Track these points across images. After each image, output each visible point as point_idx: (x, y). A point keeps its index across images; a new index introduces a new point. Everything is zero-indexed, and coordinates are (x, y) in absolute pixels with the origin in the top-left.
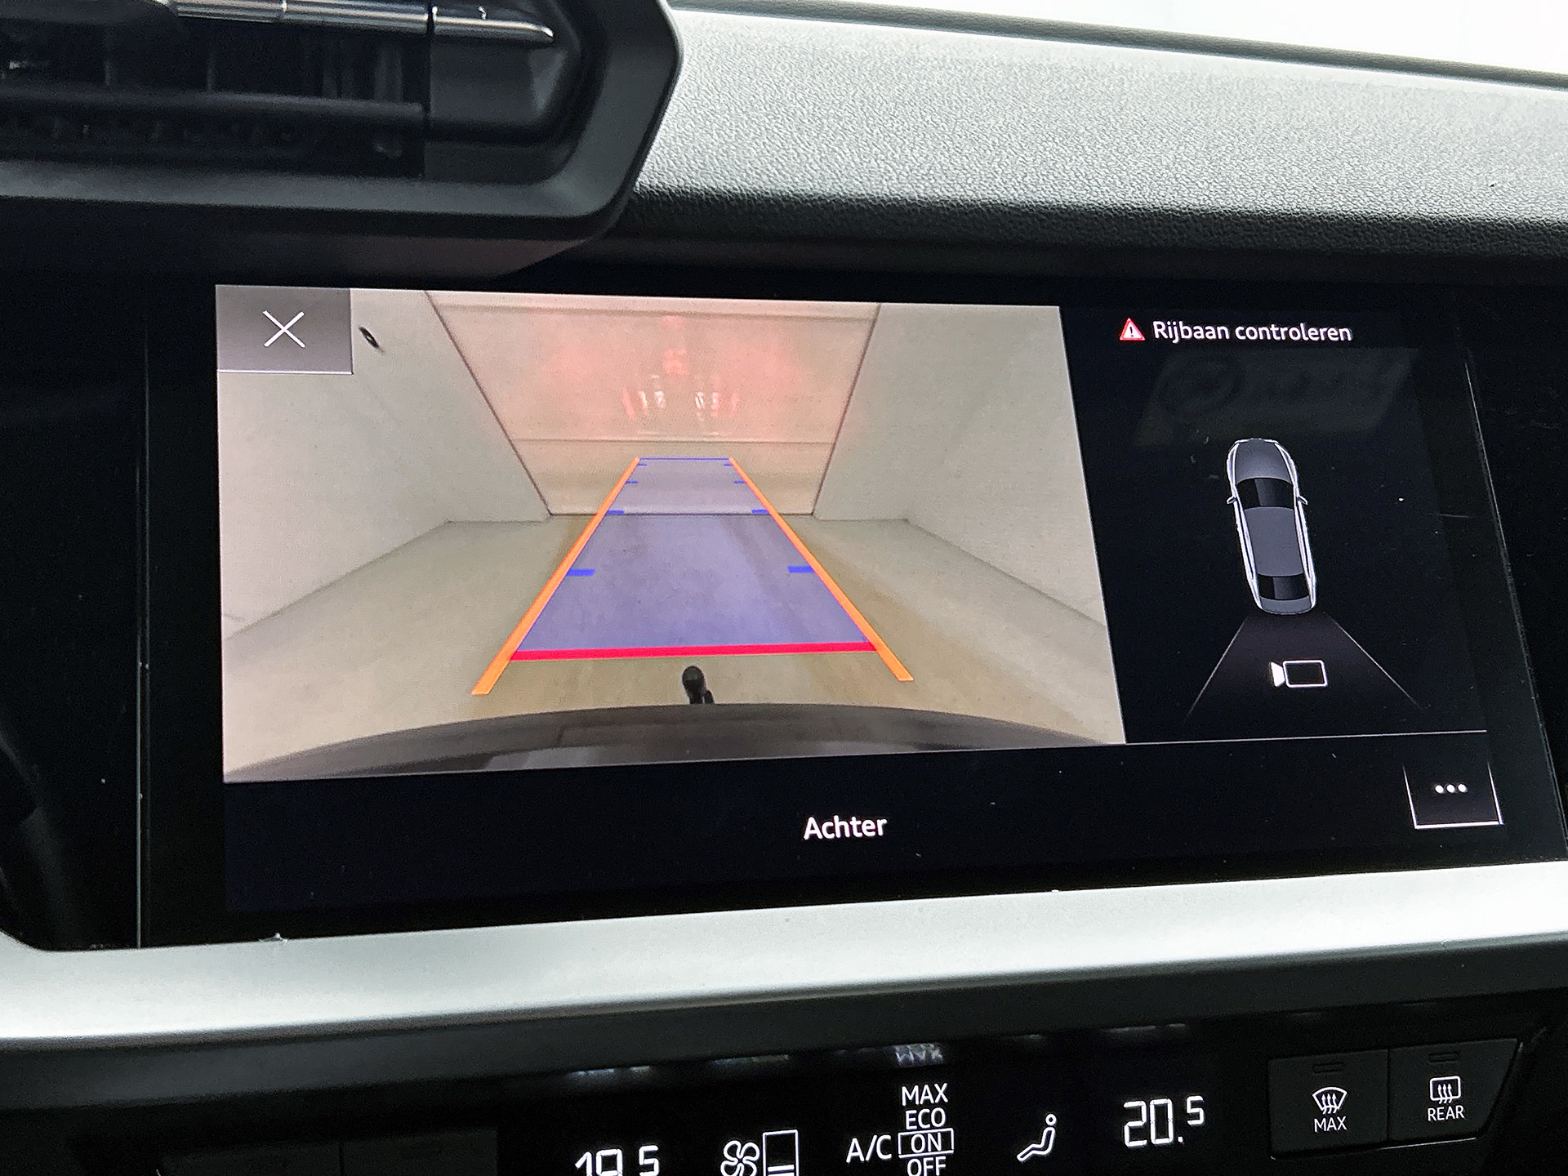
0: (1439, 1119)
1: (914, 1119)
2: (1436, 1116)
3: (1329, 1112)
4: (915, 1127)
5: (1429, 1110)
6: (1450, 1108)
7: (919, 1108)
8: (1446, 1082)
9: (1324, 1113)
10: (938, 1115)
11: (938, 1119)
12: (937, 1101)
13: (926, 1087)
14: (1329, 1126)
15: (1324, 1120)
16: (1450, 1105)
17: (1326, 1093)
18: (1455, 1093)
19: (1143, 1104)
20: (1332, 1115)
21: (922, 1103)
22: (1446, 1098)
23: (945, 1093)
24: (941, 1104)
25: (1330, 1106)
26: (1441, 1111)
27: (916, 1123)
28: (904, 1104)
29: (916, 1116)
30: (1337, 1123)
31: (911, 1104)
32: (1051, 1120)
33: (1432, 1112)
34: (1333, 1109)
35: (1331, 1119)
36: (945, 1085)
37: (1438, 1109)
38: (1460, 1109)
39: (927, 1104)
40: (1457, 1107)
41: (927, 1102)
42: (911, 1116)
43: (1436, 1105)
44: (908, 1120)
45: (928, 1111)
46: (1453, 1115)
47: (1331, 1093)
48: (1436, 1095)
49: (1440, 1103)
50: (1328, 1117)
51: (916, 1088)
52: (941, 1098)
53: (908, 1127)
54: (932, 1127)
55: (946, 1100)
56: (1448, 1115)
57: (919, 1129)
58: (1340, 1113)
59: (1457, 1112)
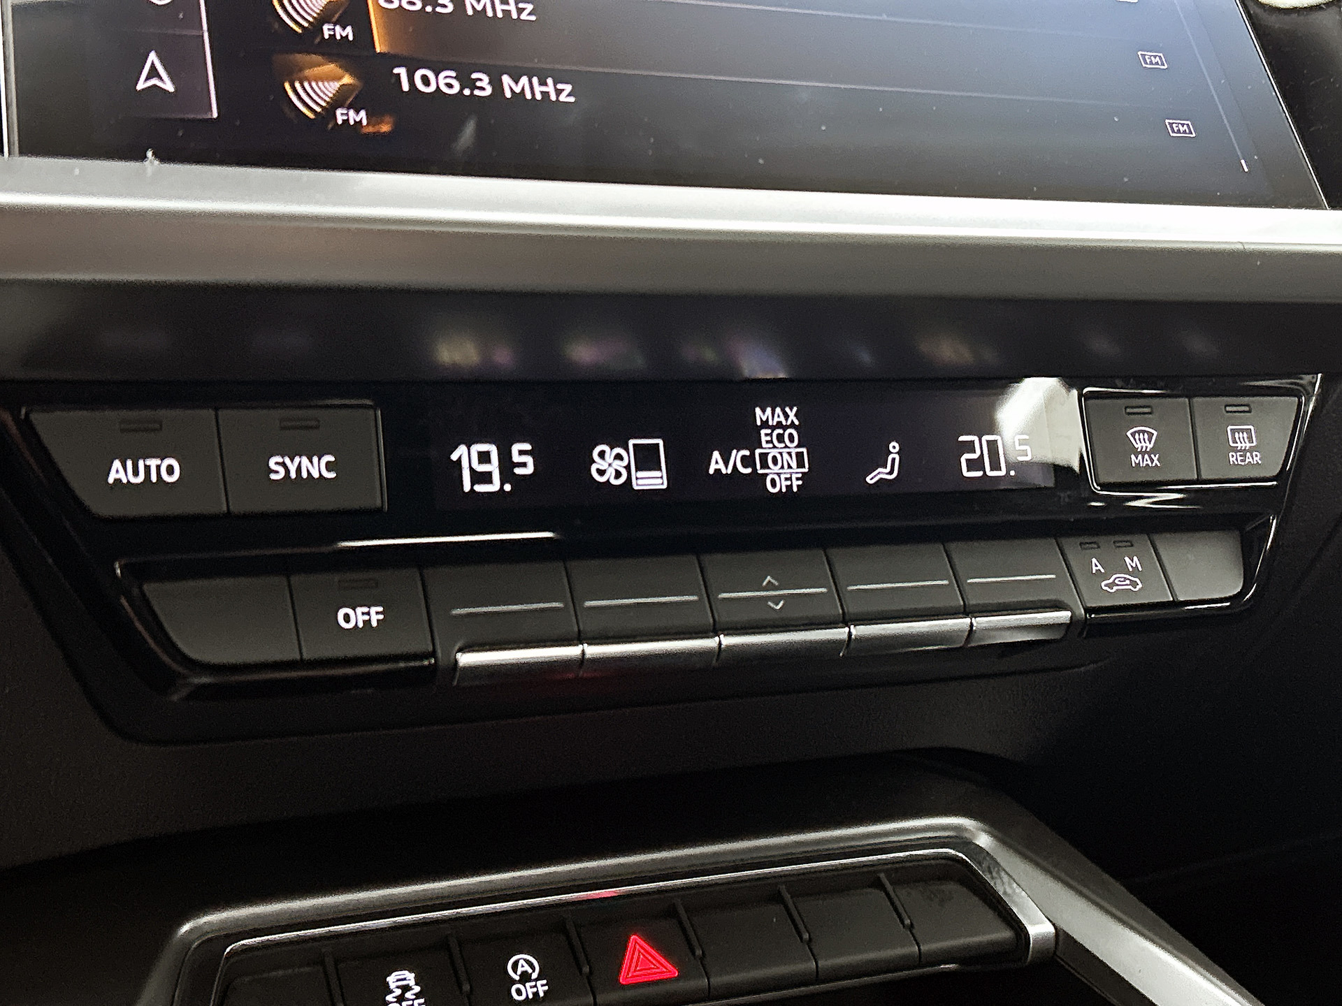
0: (1240, 463)
1: (769, 438)
2: (1237, 460)
3: (1144, 450)
4: (771, 445)
5: (1230, 454)
6: (1248, 454)
7: (773, 428)
8: (1242, 431)
9: (1139, 450)
10: (791, 436)
11: (792, 440)
12: (789, 423)
13: (778, 410)
14: (1145, 463)
15: (1140, 456)
16: (1248, 451)
17: (1139, 432)
18: (1251, 440)
19: (975, 438)
20: (1146, 452)
21: (775, 424)
22: (1244, 445)
23: (796, 415)
24: (792, 425)
25: (1143, 444)
26: (1241, 456)
27: (771, 442)
28: (759, 423)
29: (771, 435)
30: (1152, 461)
31: (765, 424)
32: (894, 447)
33: (1233, 456)
34: (1147, 447)
35: (1146, 456)
36: (795, 409)
37: (1238, 454)
38: (1256, 456)
39: (779, 425)
40: (1254, 453)
41: (779, 423)
42: (766, 435)
43: (1235, 450)
44: (764, 439)
45: (781, 431)
46: (1251, 460)
47: (1144, 432)
48: (1235, 442)
49: (1239, 448)
50: (1143, 453)
51: (769, 410)
52: (792, 421)
53: (764, 444)
54: (786, 447)
55: (797, 422)
56: (1247, 460)
57: (774, 447)
58: (1153, 451)
59: (1255, 458)
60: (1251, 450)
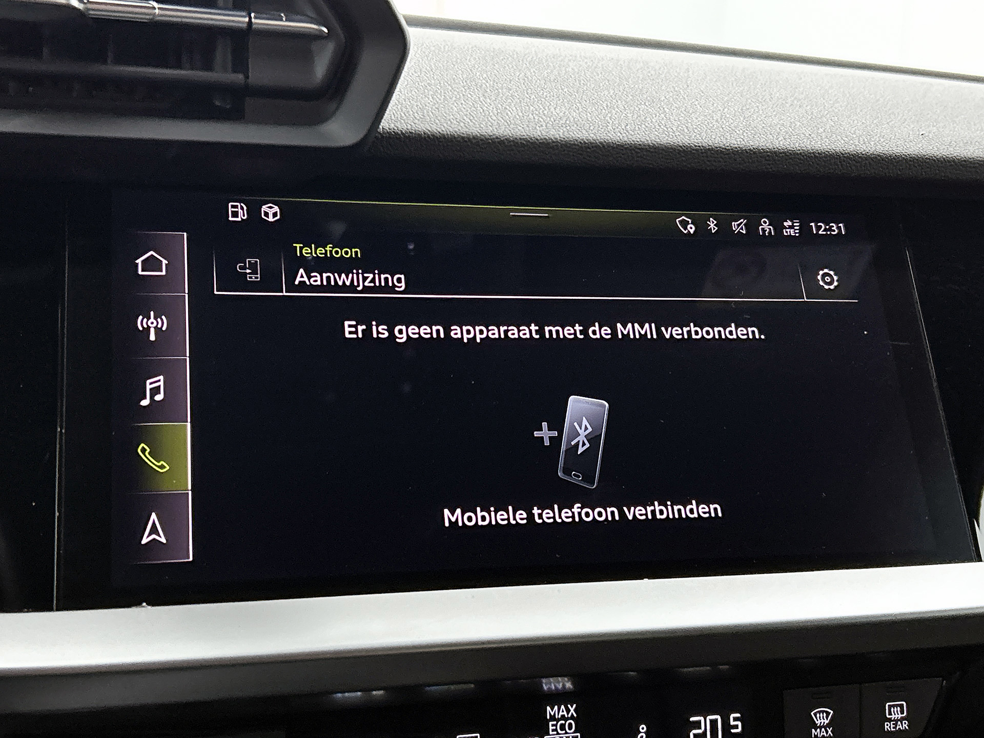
0: (892, 730)
1: (554, 728)
2: (890, 727)
3: (822, 725)
4: (555, 733)
5: (886, 723)
6: (899, 723)
7: (558, 720)
8: (897, 706)
9: (818, 725)
10: (570, 725)
11: (570, 728)
12: (569, 716)
13: (563, 707)
14: (822, 734)
15: (818, 730)
16: (899, 720)
17: (819, 712)
18: (902, 712)
19: (702, 719)
20: (823, 726)
21: (559, 717)
22: (897, 716)
23: (575, 710)
24: (572, 718)
25: (822, 721)
26: (893, 724)
27: (556, 730)
28: (548, 717)
29: (556, 725)
30: (827, 732)
31: (553, 718)
32: (643, 729)
33: (887, 725)
34: (824, 723)
35: (823, 729)
36: (575, 706)
38: (905, 723)
39: (563, 717)
42: (553, 725)
43: (890, 720)
44: (551, 728)
45: (563, 722)
46: (901, 727)
47: (823, 712)
48: (890, 714)
49: (893, 719)
50: (821, 727)
51: (556, 707)
52: (572, 714)
53: (551, 733)
54: (566, 733)
55: (575, 715)
56: (898, 727)
57: (558, 734)
59: (904, 725)
60: (902, 720)
